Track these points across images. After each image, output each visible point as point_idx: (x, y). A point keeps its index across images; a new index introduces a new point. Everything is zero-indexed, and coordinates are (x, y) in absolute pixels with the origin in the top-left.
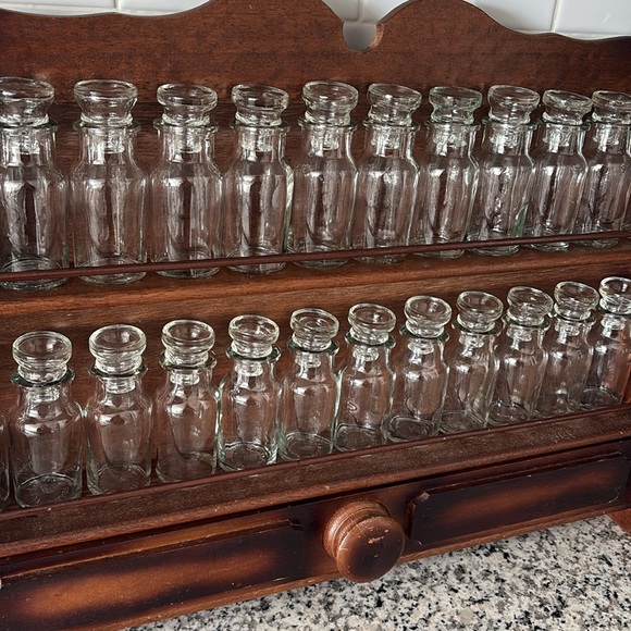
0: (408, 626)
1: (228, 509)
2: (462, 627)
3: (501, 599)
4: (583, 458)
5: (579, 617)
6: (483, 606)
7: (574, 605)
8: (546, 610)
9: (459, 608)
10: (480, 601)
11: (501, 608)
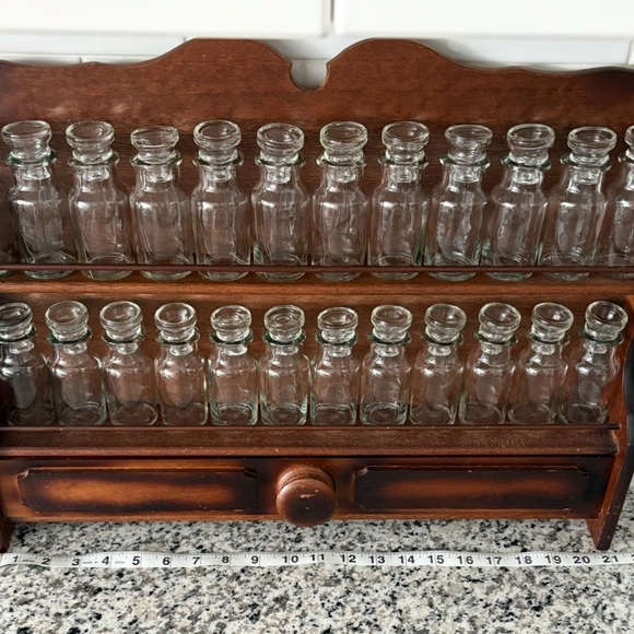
0: (401, 583)
1: (194, 452)
2: (447, 596)
3: (495, 584)
4: (535, 466)
5: (556, 615)
6: (475, 585)
7: (558, 605)
8: (530, 603)
9: (453, 581)
10: (475, 581)
11: (490, 590)
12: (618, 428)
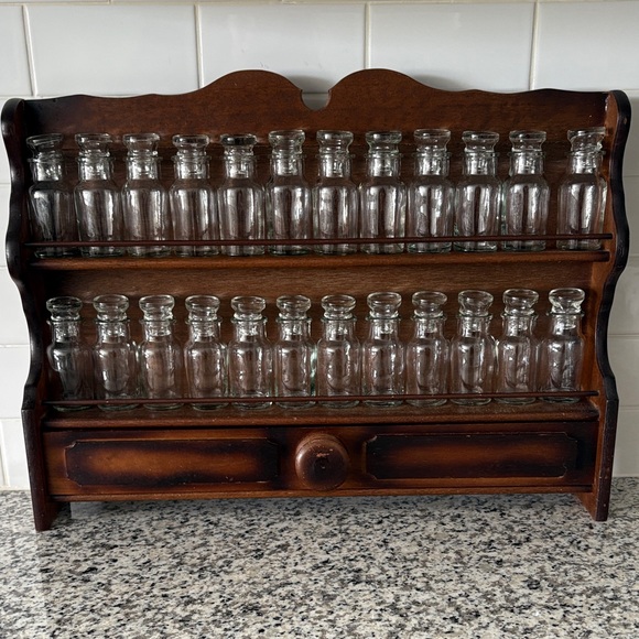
1: (222, 421)
12: (597, 394)
